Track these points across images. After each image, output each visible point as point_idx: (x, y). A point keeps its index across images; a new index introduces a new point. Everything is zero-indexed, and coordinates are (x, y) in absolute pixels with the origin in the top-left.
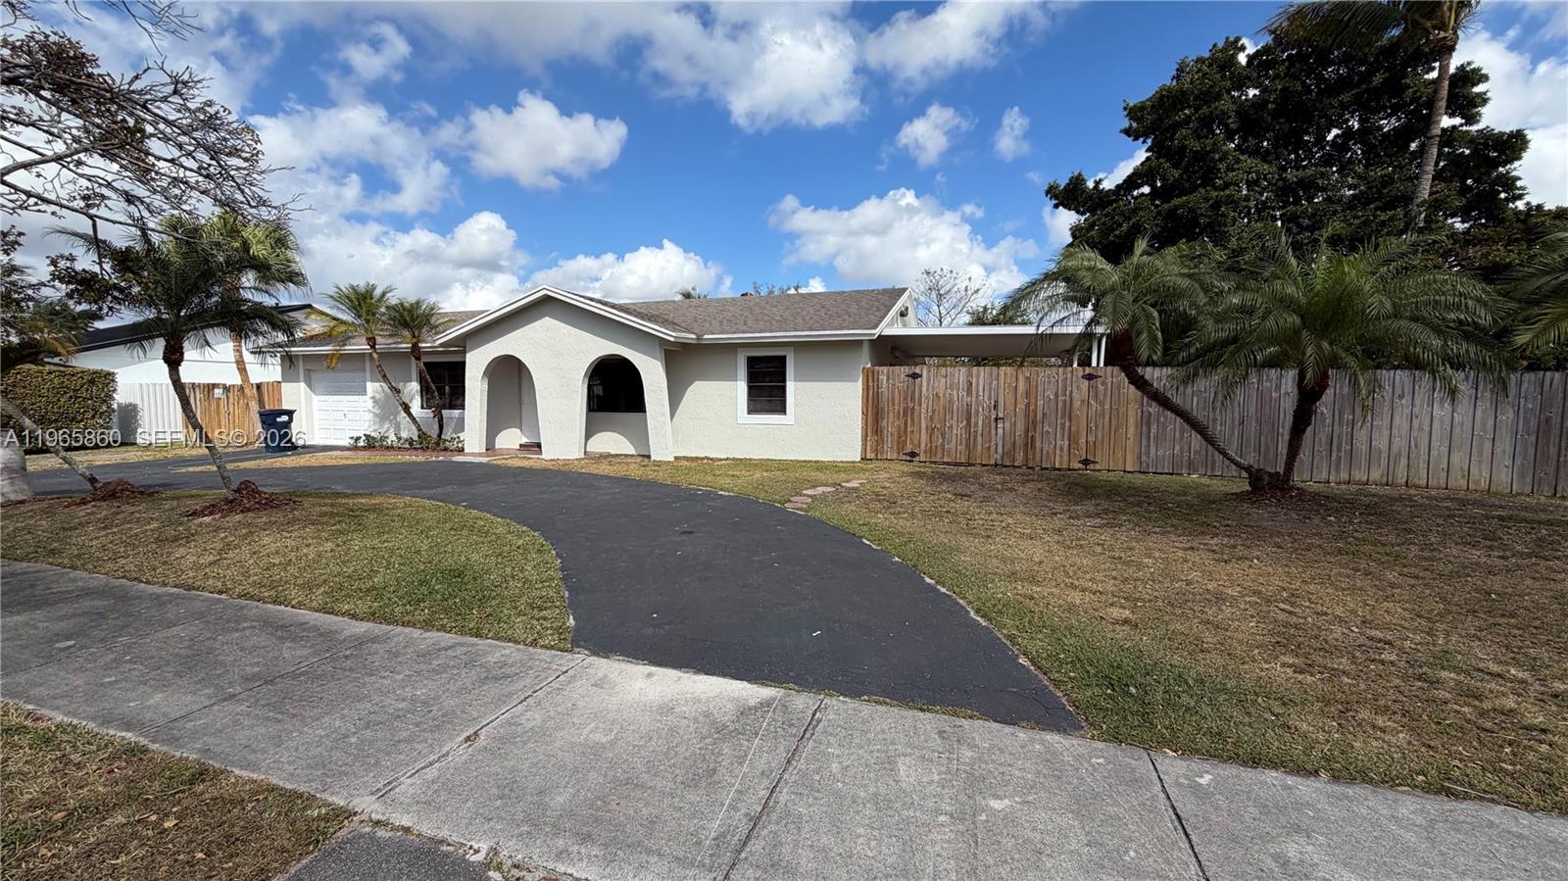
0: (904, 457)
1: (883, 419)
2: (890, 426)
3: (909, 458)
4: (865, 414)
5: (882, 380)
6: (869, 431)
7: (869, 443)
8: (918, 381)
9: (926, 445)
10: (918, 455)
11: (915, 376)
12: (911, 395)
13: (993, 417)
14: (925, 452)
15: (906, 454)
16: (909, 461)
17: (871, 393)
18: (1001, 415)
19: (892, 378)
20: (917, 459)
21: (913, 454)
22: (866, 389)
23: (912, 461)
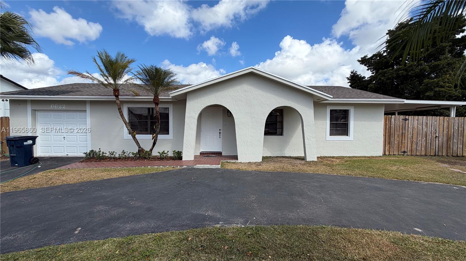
0: (401, 153)
1: (392, 138)
2: (396, 141)
3: (403, 154)
4: (385, 135)
5: (393, 121)
6: (386, 142)
7: (386, 148)
8: (407, 122)
9: (410, 148)
10: (407, 152)
11: (406, 120)
12: (404, 128)
13: (435, 136)
14: (409, 151)
15: (402, 152)
16: (403, 155)
17: (387, 127)
18: (437, 135)
19: (397, 120)
20: (406, 154)
21: (404, 152)
22: (386, 125)
23: (404, 155)
